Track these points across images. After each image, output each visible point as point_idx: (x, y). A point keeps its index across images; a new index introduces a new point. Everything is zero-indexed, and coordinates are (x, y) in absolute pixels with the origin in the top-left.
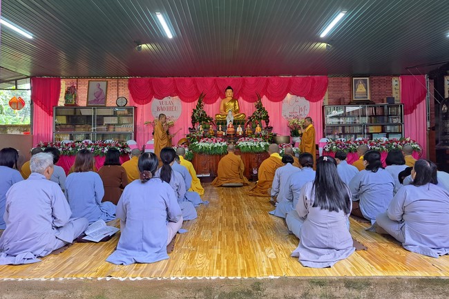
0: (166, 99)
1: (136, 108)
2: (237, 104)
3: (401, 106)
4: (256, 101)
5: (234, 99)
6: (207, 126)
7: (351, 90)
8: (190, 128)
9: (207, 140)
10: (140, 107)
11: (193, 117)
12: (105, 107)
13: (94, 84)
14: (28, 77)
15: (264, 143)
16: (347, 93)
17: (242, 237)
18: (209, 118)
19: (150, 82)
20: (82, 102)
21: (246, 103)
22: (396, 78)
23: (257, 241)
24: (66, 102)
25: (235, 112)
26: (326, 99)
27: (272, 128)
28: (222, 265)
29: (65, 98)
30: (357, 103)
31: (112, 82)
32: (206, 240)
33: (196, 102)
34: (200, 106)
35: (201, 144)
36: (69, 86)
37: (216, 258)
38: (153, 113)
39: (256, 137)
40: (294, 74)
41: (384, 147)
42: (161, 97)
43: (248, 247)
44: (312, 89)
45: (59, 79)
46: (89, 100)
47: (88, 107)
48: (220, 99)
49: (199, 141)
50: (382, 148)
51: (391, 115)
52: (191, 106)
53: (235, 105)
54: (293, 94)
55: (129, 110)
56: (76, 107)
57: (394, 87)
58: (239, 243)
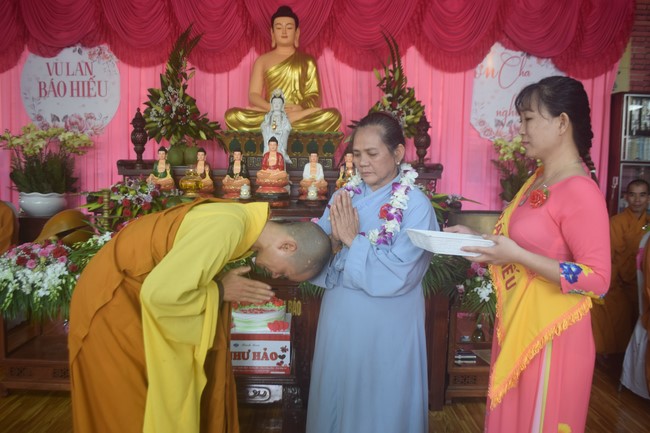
0: (69, 56)
2: (311, 70)
4: (382, 65)
5: (302, 56)
8: (123, 163)
18: (203, 124)
21: (347, 73)
25: (304, 104)
26: (623, 72)
27: (440, 168)
33: (165, 67)
34: (175, 78)
38: (27, 104)
42: (50, 50)
48: (252, 55)
52: (149, 77)
53: (304, 78)
54: (513, 44)
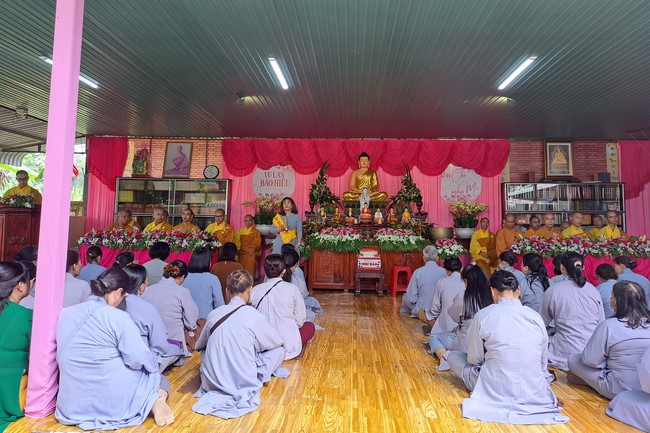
0: (274, 169)
1: (230, 181)
2: (375, 177)
3: (621, 186)
4: (402, 174)
5: (371, 171)
6: (331, 209)
7: (544, 161)
8: (306, 212)
9: (332, 230)
10: (236, 180)
11: (311, 196)
12: (187, 179)
13: (174, 147)
14: (83, 136)
15: (416, 238)
16: (538, 164)
17: (387, 383)
18: (334, 198)
19: (252, 145)
20: (157, 173)
21: (388, 177)
22: (613, 145)
23: (408, 391)
24: (135, 171)
25: (373, 190)
26: (506, 174)
27: (426, 214)
28: (361, 426)
29: (133, 165)
30: (553, 180)
31: (200, 144)
32: (336, 387)
33: (317, 174)
34: (321, 180)
35: (324, 237)
36: (140, 149)
37: (351, 414)
38: (255, 189)
39: (403, 228)
40: (459, 136)
41: (605, 250)
42: (266, 167)
43: (396, 400)
44: (486, 158)
45: (126, 140)
46: (166, 169)
47: (164, 179)
48: (349, 170)
49: (320, 232)
50: (602, 250)
51: (605, 199)
52: (309, 180)
53: (372, 179)
54: (458, 165)
55: (221, 183)
56: (147, 179)
57: (609, 157)
58: (383, 392)
